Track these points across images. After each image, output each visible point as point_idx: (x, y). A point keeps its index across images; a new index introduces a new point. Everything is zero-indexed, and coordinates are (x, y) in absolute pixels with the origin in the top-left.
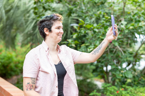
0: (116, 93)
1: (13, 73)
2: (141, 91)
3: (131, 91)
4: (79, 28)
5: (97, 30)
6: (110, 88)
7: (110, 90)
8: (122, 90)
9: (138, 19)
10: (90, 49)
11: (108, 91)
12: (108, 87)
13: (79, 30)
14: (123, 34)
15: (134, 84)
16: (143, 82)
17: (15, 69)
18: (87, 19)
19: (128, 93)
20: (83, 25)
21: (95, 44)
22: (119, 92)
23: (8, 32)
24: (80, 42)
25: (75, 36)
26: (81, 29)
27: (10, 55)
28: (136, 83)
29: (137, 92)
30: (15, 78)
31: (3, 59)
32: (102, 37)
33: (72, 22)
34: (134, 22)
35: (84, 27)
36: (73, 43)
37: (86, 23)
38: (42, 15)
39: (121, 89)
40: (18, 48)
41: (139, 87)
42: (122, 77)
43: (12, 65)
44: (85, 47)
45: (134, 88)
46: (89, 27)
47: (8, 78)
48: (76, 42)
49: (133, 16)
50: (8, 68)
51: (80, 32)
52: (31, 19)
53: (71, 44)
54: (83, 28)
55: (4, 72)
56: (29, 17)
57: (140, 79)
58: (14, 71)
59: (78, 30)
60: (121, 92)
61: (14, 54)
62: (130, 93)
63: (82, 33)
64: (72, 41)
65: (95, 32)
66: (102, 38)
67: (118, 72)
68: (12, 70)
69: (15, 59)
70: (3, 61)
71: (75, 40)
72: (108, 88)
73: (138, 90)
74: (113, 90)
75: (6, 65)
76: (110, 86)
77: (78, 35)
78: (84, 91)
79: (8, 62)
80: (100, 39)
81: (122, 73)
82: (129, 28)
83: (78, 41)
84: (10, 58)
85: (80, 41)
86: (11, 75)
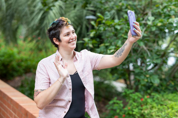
0: (140, 101)
1: (15, 74)
2: (169, 98)
3: (158, 99)
4: (97, 25)
5: (118, 27)
6: (134, 95)
7: (133, 97)
8: (148, 98)
9: (167, 13)
10: (110, 50)
11: (131, 99)
12: (131, 93)
13: (98, 26)
14: (149, 30)
15: (161, 90)
16: (172, 87)
17: (18, 68)
18: (106, 14)
19: (154, 101)
20: (102, 21)
21: (117, 44)
22: (144, 100)
23: (9, 24)
24: (98, 42)
25: (92, 34)
26: (99, 26)
27: (11, 52)
28: (163, 88)
29: (165, 100)
30: (17, 79)
31: (3, 56)
32: (125, 35)
33: (88, 14)
34: (163, 17)
35: (104, 24)
36: (90, 42)
37: (106, 18)
38: (52, 6)
39: (146, 97)
40: (20, 42)
41: (167, 93)
42: (147, 82)
43: (14, 63)
44: (104, 47)
45: (161, 95)
46: (109, 23)
47: (10, 79)
48: (94, 41)
49: (162, 10)
50: (9, 67)
51: (98, 29)
52: (38, 9)
53: (88, 43)
54: (102, 25)
55: (4, 72)
56: (35, 7)
57: (168, 83)
58: (17, 71)
59: (96, 27)
60: (146, 100)
61: (15, 50)
62: (157, 101)
63: (101, 30)
64: (89, 40)
65: (116, 29)
66: (125, 37)
67: (142, 77)
68: (14, 69)
69: (18, 57)
70: (3, 59)
71: (92, 38)
72: (131, 95)
73: (165, 97)
74: (136, 98)
75: (6, 63)
76: (133, 93)
77: (96, 33)
78: (101, 96)
79: (8, 60)
80: (122, 38)
81: (147, 78)
82: (157, 24)
83: (96, 40)
84: (11, 56)
85: (98, 40)
86: (13, 76)
